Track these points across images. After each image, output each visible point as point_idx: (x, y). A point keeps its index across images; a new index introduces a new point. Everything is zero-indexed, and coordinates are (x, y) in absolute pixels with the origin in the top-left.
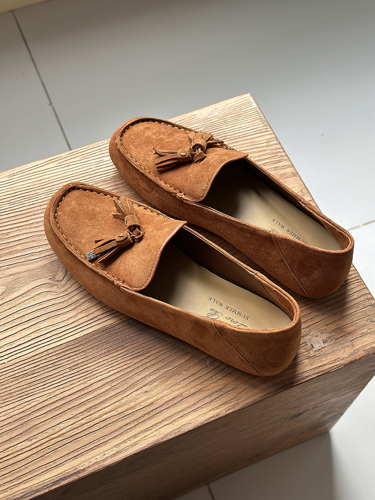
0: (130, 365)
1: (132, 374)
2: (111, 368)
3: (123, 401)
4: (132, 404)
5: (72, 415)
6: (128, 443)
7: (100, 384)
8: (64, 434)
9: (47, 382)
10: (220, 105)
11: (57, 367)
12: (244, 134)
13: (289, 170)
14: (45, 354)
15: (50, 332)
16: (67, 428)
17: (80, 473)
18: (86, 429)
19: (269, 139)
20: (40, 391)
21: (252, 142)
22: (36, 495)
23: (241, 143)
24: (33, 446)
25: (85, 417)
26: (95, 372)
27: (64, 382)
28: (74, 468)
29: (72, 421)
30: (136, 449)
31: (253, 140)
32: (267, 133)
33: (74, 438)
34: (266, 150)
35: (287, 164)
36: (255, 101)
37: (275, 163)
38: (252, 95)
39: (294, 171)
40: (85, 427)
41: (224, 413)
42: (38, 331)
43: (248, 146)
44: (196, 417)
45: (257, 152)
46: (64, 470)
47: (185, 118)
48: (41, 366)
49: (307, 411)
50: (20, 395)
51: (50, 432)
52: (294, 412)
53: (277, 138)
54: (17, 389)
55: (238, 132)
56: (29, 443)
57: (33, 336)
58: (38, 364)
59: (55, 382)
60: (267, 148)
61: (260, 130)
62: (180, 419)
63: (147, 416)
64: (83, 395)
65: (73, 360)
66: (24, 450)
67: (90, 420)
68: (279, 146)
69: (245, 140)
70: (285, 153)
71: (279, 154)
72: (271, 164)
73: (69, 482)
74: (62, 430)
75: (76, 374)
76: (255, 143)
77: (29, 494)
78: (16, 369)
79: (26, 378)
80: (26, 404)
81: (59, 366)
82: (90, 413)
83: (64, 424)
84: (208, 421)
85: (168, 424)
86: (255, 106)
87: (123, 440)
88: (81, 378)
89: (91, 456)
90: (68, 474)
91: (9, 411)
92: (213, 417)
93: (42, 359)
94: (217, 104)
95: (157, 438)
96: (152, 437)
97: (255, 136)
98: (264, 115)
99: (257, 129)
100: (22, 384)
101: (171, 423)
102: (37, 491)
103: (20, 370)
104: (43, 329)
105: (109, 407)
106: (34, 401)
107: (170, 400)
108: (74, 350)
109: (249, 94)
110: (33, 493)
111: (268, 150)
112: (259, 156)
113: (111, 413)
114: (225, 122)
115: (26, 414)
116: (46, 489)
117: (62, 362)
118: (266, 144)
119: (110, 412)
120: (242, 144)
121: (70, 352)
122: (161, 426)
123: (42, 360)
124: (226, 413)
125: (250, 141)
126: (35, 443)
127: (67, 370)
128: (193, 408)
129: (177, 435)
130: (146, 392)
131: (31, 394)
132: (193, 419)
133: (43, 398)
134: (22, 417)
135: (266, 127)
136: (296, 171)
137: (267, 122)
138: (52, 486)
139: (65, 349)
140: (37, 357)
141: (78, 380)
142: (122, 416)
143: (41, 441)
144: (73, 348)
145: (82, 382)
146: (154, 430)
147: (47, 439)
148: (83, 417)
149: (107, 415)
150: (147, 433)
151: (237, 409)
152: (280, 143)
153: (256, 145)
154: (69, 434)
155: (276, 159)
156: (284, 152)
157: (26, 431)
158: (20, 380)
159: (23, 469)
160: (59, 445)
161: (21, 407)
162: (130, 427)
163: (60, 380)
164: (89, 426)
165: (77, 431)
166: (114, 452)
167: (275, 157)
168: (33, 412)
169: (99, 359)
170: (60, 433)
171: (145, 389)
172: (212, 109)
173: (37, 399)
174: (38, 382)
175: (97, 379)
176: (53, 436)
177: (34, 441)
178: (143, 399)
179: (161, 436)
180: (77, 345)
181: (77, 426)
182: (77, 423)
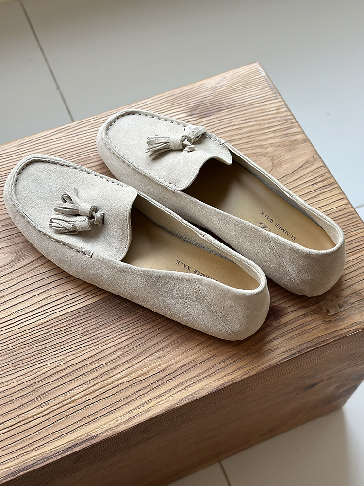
0: (142, 331)
1: (145, 340)
2: (122, 335)
3: (136, 367)
4: (144, 370)
5: (84, 381)
6: (142, 409)
7: (112, 350)
8: (76, 400)
9: (58, 348)
10: (229, 75)
11: (68, 333)
12: (253, 102)
13: (299, 136)
14: (56, 320)
15: (60, 299)
16: (80, 395)
17: (93, 439)
18: (98, 395)
19: (279, 106)
20: (51, 357)
21: (262, 110)
22: (48, 462)
23: (251, 110)
24: (45, 413)
25: (97, 383)
26: (107, 338)
27: (75, 348)
28: (86, 435)
29: (84, 387)
30: (150, 415)
31: (263, 107)
32: (277, 100)
33: (87, 405)
34: (276, 117)
35: (297, 131)
36: (264, 69)
37: (285, 130)
38: (260, 64)
39: (305, 137)
40: (97, 393)
41: (239, 379)
42: (48, 298)
43: (258, 113)
44: (211, 383)
45: (267, 119)
46: (77, 436)
47: (194, 87)
48: (52, 332)
49: (321, 382)
50: (31, 362)
51: (62, 398)
52: (309, 382)
53: (286, 105)
54: (28, 355)
55: (247, 100)
56: (40, 410)
57: (43, 303)
58: (49, 330)
59: (66, 349)
60: (277, 115)
61: (270, 98)
62: (193, 384)
63: (160, 382)
64: (94, 361)
65: (84, 327)
66: (36, 417)
67: (102, 386)
68: (289, 113)
69: (254, 108)
70: (296, 120)
71: (289, 121)
72: (282, 131)
73: (81, 448)
74: (74, 396)
75: (87, 340)
76: (265, 111)
77: (41, 461)
78: (27, 335)
79: (37, 345)
80: (37, 370)
81: (70, 333)
82: (102, 379)
83: (76, 390)
84: (223, 387)
85: (182, 390)
86: (264, 74)
87: (136, 406)
88: (93, 345)
89: (104, 423)
90: (81, 441)
91: (20, 378)
92: (227, 382)
93: (53, 325)
94: (225, 73)
95: (171, 404)
96: (166, 402)
97: (265, 103)
98: (273, 83)
99: (267, 97)
100: (33, 350)
101: (185, 389)
102: (49, 458)
103: (31, 337)
104: (53, 296)
105: (121, 373)
106: (45, 367)
107: (183, 366)
108: (85, 316)
109: (258, 63)
110: (45, 460)
111: (278, 117)
112: (269, 123)
113: (124, 379)
114: (234, 90)
115: (37, 380)
116: (58, 455)
117: (73, 329)
118: (275, 111)
119: (122, 378)
120: (252, 112)
121: (82, 318)
122: (174, 392)
123: (53, 327)
124: (241, 378)
125: (260, 108)
126: (47, 409)
127: (79, 336)
128: (207, 374)
129: (191, 400)
130: (159, 358)
131: (42, 361)
132: (208, 384)
133: (55, 365)
134: (33, 384)
135: (275, 95)
136: (307, 137)
137: (277, 90)
138: (65, 453)
139: (76, 316)
140: (48, 323)
141: (89, 346)
142: (135, 381)
143: (53, 407)
144: (84, 315)
145: (94, 348)
146: (167, 395)
147: (59, 406)
148: (95, 383)
149: (120, 381)
150: (161, 399)
151: (252, 374)
152: (290, 111)
153: (266, 112)
154: (81, 400)
155: (287, 126)
156: (295, 118)
157: (37, 398)
158: (31, 347)
159: (35, 436)
160: (71, 411)
161: (32, 373)
162: (143, 393)
163: (71, 346)
164: (102, 392)
165: (89, 397)
166: (127, 418)
167: (286, 124)
168: (44, 378)
169: (111, 325)
170: (72, 399)
171: (158, 355)
172: (220, 78)
173: (49, 365)
174: (49, 349)
175: (109, 345)
176: (65, 403)
177: (46, 407)
178: (156, 365)
179: (175, 402)
180: (88, 311)
181: (89, 393)
182: (90, 389)
